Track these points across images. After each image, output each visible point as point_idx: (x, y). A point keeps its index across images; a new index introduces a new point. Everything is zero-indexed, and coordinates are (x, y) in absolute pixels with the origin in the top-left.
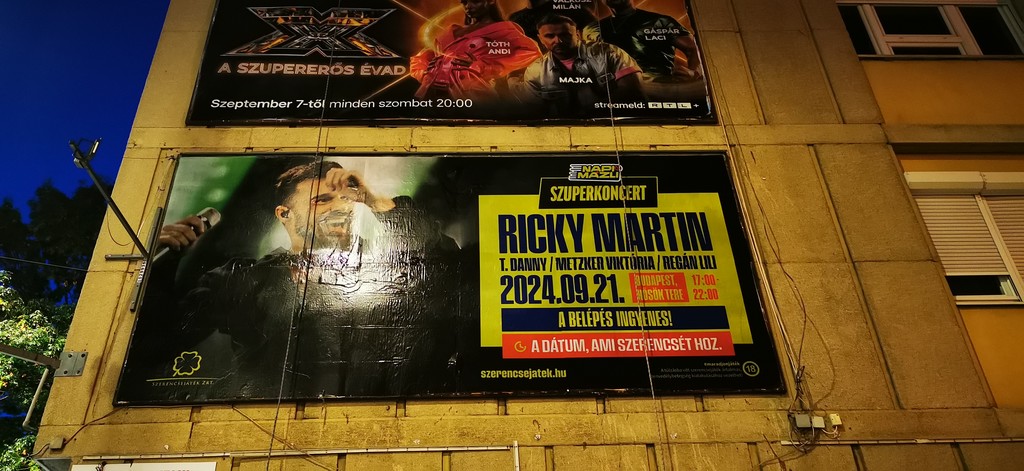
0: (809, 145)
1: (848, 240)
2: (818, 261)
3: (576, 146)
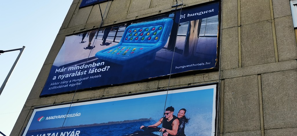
0: (258, 75)
1: (264, 119)
2: (247, 130)
3: (160, 88)
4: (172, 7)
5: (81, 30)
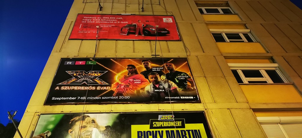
0: (228, 109)
3: (160, 110)
4: (152, 55)
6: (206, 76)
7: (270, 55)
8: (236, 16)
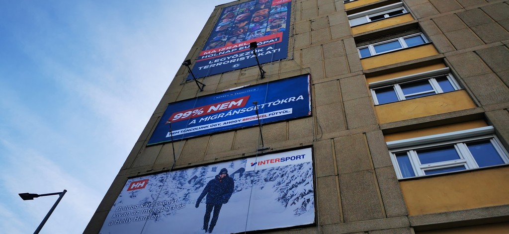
0: (365, 232)
5: (147, 171)
6: (340, 173)
7: (479, 111)
8: (430, 47)
